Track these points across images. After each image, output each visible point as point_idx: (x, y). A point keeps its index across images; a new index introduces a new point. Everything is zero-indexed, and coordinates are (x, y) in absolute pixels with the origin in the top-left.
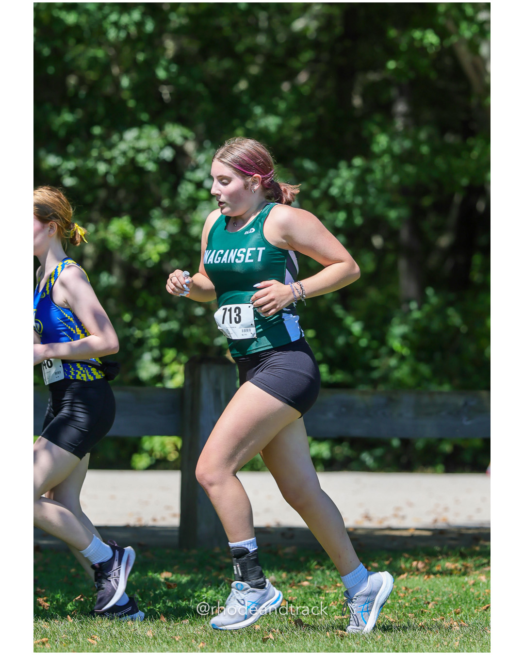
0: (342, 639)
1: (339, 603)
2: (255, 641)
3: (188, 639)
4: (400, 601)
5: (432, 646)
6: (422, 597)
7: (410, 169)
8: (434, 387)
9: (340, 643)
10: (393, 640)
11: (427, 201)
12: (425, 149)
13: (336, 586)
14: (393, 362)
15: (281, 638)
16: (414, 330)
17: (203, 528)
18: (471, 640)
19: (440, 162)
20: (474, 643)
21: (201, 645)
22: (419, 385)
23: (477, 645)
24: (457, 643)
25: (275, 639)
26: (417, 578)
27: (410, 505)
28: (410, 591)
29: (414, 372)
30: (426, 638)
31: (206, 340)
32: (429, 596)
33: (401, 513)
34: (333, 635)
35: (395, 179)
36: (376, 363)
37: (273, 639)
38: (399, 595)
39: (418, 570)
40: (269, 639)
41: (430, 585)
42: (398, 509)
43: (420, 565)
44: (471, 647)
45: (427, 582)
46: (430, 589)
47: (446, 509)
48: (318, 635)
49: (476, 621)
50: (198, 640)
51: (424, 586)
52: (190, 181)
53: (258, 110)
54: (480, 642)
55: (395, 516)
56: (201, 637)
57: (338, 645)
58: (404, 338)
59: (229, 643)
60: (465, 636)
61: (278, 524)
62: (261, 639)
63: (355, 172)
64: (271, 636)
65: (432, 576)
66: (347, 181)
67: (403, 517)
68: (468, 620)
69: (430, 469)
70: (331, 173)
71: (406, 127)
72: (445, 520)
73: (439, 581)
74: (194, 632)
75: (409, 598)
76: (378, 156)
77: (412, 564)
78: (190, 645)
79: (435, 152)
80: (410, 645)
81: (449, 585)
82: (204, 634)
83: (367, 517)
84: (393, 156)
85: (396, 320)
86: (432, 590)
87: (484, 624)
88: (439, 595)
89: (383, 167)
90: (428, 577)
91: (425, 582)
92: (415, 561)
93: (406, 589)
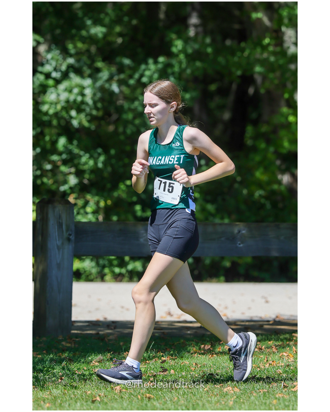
0: (149, 401)
1: (148, 375)
2: (86, 402)
3: (38, 401)
4: (191, 373)
5: (213, 405)
6: (208, 370)
7: (199, 64)
8: (217, 221)
9: (148, 403)
10: (185, 400)
11: (213, 87)
12: (209, 50)
13: (146, 362)
15: (105, 400)
17: (51, 322)
19: (221, 59)
20: (244, 403)
21: (48, 405)
22: (207, 219)
23: (246, 404)
24: (231, 403)
25: (101, 401)
26: (204, 356)
28: (199, 366)
30: (210, 399)
31: (54, 187)
34: (143, 398)
35: (189, 71)
37: (100, 400)
38: (191, 369)
39: (204, 351)
40: (97, 401)
41: (213, 362)
43: (207, 347)
44: (241, 406)
45: (211, 360)
46: (213, 365)
47: (226, 308)
48: (132, 397)
49: (246, 387)
50: (46, 402)
51: (209, 363)
52: (41, 73)
53: (89, 22)
54: (248, 401)
56: (48, 399)
57: (146, 405)
59: (68, 403)
60: (237, 397)
61: (105, 319)
62: (91, 401)
63: (160, 66)
64: (98, 399)
65: (215, 355)
66: (154, 72)
68: (240, 386)
69: (214, 280)
70: (143, 67)
71: (197, 34)
72: (225, 315)
73: (220, 359)
74: (43, 396)
75: (198, 371)
76: (177, 56)
77: (200, 347)
78: (40, 405)
79: (217, 52)
80: (198, 404)
81: (227, 361)
82: (50, 397)
83: (170, 314)
84: (187, 56)
86: (215, 365)
87: (251, 389)
88: (220, 369)
89: (180, 63)
90: (212, 356)
91: (210, 360)
92: (203, 344)
93: (196, 365)
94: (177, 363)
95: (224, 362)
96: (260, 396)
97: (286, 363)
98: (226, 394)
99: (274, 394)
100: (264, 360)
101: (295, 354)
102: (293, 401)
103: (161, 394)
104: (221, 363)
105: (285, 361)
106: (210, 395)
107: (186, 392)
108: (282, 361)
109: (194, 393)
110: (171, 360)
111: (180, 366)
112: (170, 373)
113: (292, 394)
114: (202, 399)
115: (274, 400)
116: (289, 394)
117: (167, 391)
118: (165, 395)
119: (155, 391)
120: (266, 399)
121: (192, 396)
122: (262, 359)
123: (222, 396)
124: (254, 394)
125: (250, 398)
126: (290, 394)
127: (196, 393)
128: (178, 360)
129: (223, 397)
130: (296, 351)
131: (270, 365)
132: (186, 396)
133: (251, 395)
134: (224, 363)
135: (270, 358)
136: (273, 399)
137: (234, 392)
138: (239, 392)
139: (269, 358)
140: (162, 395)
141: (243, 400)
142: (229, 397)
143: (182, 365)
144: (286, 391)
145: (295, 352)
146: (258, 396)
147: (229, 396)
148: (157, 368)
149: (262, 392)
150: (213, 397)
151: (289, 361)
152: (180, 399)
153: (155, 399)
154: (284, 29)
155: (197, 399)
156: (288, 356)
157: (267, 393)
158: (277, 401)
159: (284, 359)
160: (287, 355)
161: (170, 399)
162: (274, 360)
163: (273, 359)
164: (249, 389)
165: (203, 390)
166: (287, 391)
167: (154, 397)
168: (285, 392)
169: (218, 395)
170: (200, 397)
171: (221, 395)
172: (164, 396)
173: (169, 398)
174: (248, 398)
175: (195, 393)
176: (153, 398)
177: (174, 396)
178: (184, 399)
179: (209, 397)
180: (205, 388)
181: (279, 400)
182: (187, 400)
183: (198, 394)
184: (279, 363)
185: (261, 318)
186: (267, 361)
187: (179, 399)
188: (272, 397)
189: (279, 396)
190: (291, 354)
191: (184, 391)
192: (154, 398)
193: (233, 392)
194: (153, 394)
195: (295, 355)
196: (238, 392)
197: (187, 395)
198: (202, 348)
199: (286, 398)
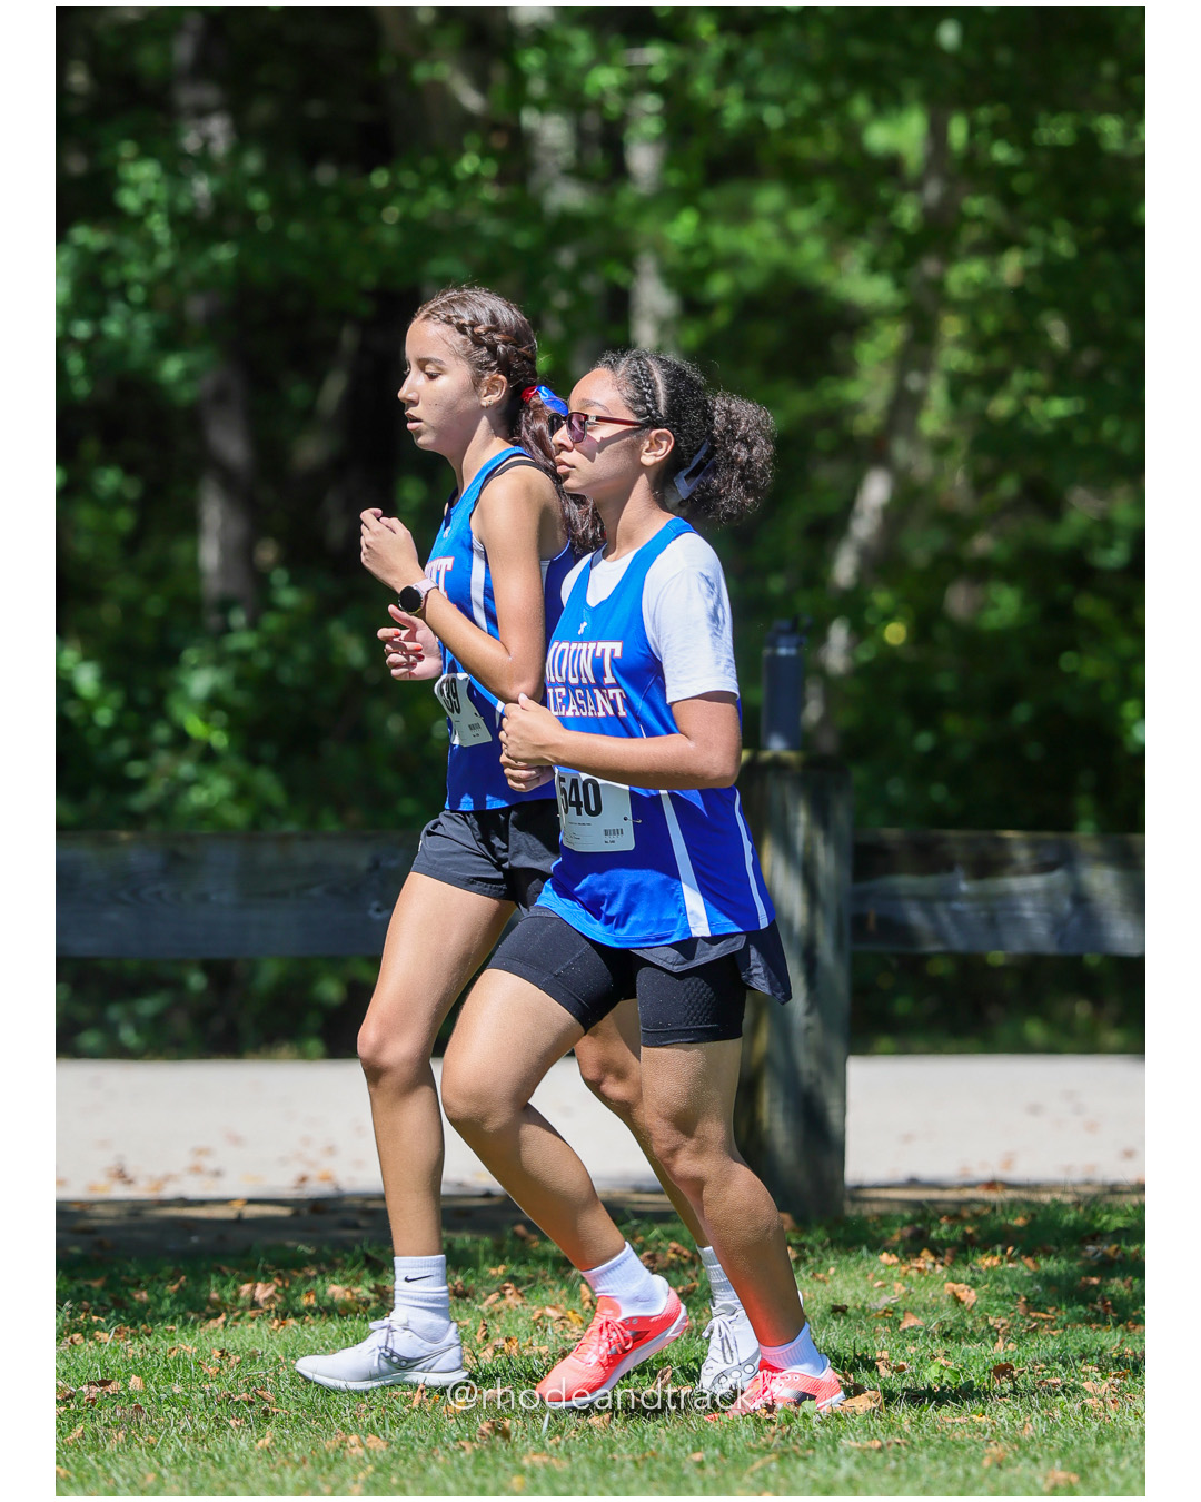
4: (207, 1388)
6: (267, 1375)
7: (224, 253)
10: (186, 1484)
12: (258, 200)
14: (186, 769)
16: (239, 682)
18: (394, 1480)
19: (296, 230)
22: (255, 824)
26: (254, 1326)
27: (236, 1140)
28: (235, 1359)
29: (242, 793)
30: (275, 1477)
32: (282, 1373)
33: (210, 1164)
36: (136, 769)
38: (205, 1371)
39: (254, 1304)
41: (286, 1344)
42: (202, 1152)
43: (262, 1292)
45: (279, 1337)
46: (286, 1357)
47: (331, 1150)
49: (409, 1433)
51: (273, 1347)
55: (197, 1170)
58: (214, 702)
60: (378, 1470)
65: (292, 1322)
67: (217, 1174)
69: (285, 1050)
72: (326, 1178)
73: (312, 1333)
75: (231, 1377)
76: (138, 220)
77: (238, 1293)
79: (285, 206)
83: (122, 1176)
84: (178, 220)
85: (191, 655)
89: (151, 247)
90: (282, 1324)
91: (275, 1337)
92: (248, 1282)
93: (222, 1356)
94: (153, 1350)
95: (327, 1343)
96: (461, 1464)
97: (557, 1345)
98: (335, 1459)
99: (513, 1454)
100: (476, 1334)
101: (588, 1311)
102: (584, 1478)
103: (94, 1463)
104: (315, 1348)
105: (553, 1338)
106: (278, 1464)
107: (188, 1454)
108: (542, 1339)
109: (217, 1458)
110: (129, 1342)
111: (165, 1362)
112: (126, 1386)
113: (582, 1456)
114: (248, 1478)
115: (513, 1475)
116: (569, 1455)
117: (119, 1452)
118: (109, 1465)
119: (73, 1454)
120: (485, 1476)
121: (211, 1467)
122: (468, 1331)
123: (321, 1465)
124: (441, 1458)
125: (424, 1470)
126: (573, 1453)
127: (226, 1457)
128: (157, 1339)
129: (324, 1469)
130: (591, 1301)
131: (495, 1352)
132: (187, 1469)
133: (431, 1460)
134: (327, 1348)
135: (497, 1326)
136: (509, 1474)
137: (367, 1451)
138: (384, 1449)
139: (492, 1326)
140: (100, 1468)
141: (401, 1477)
142: (349, 1469)
143: (172, 1357)
144: (557, 1445)
145: (588, 1304)
146: (456, 1463)
147: (346, 1463)
148: (77, 1370)
149: (469, 1450)
150: (289, 1469)
151: (569, 1336)
152: (166, 1481)
153: (74, 1479)
154: (529, 119)
155: (230, 1479)
156: (562, 1318)
157: (487, 1453)
158: (527, 1479)
159: (549, 1330)
160: (561, 1315)
161: (128, 1480)
162: (512, 1333)
163: (506, 1330)
164: (421, 1440)
165: (252, 1448)
166: (563, 1443)
167: (68, 1473)
168: (555, 1450)
169: (308, 1462)
170: (239, 1471)
171: (317, 1463)
172: (108, 1471)
173: (124, 1477)
174: (417, 1472)
175: (221, 1457)
176: (67, 1476)
177: (141, 1469)
178: (180, 1479)
179: (272, 1471)
180: (257, 1441)
181: (533, 1476)
182: (190, 1483)
183: (232, 1461)
184: (531, 1345)
185: (460, 1185)
186: (486, 1337)
187: (163, 1478)
188: (508, 1465)
189: (531, 1461)
190: (574, 1312)
191: (179, 1450)
192: (70, 1479)
193: (360, 1451)
194: (67, 1464)
195: (589, 1314)
196: (381, 1451)
197: (192, 1464)
198: (243, 1294)
199: (558, 1469)
